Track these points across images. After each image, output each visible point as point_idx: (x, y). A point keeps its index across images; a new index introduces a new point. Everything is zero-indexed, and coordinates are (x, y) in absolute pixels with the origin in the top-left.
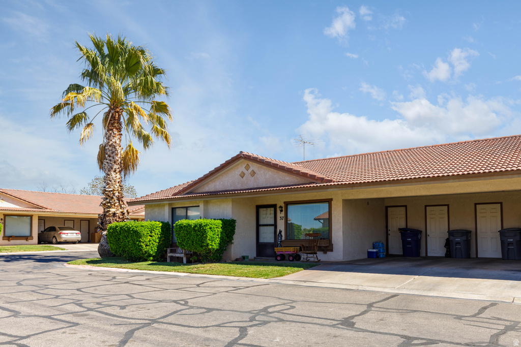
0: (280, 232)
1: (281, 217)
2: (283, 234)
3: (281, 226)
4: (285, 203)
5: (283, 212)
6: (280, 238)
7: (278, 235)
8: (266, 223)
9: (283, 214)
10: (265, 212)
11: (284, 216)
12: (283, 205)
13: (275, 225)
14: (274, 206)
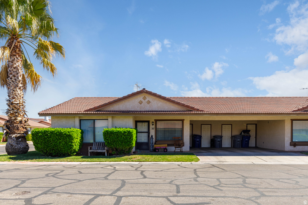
0: (152, 136)
1: (152, 128)
2: (154, 137)
3: (152, 133)
4: (155, 120)
5: (154, 125)
6: (152, 140)
7: (151, 138)
8: (141, 131)
9: (154, 126)
10: (141, 125)
11: (154, 127)
12: (154, 121)
13: (148, 132)
14: (148, 122)
